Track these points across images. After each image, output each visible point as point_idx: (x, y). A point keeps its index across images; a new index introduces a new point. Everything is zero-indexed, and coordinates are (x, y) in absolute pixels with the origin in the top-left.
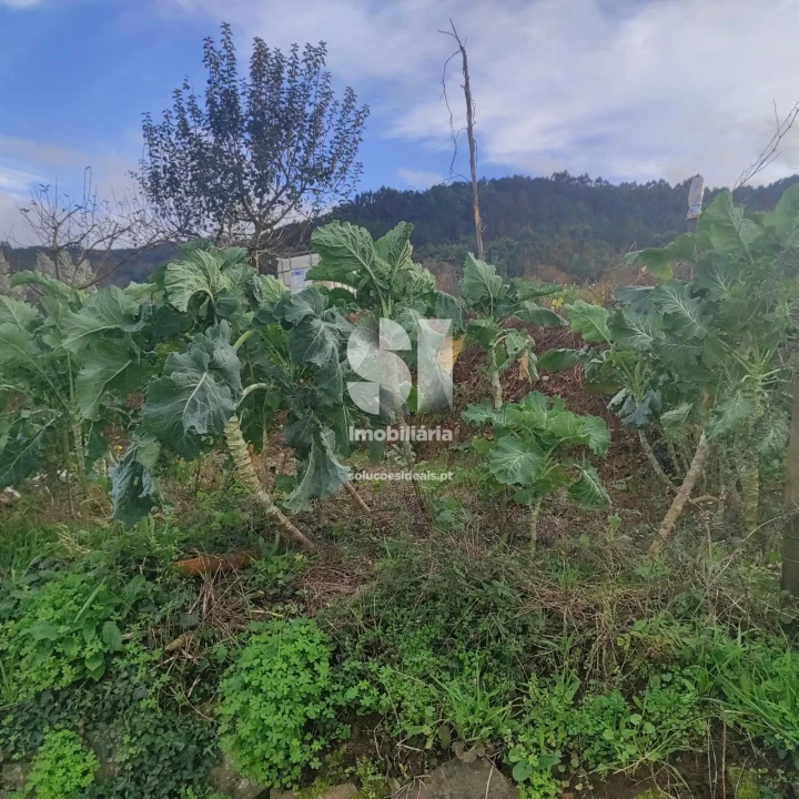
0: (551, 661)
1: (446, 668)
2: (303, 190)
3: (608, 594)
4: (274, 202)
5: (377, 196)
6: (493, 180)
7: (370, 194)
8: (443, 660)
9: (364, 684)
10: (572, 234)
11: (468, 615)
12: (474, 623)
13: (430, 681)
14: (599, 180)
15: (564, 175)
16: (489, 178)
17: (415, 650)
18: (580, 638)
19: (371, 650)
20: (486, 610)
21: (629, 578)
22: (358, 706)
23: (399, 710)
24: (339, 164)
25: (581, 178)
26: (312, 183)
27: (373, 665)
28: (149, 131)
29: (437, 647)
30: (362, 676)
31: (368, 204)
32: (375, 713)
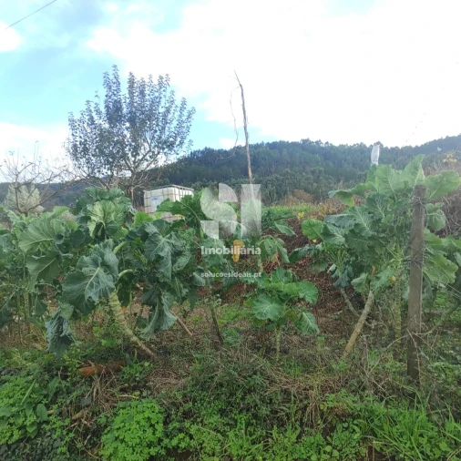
0: (285, 418)
1: (228, 424)
2: (159, 153)
3: (316, 380)
4: (142, 160)
5: (202, 152)
6: (268, 143)
7: (199, 151)
8: (226, 420)
9: (181, 436)
10: (313, 172)
11: (239, 394)
12: (243, 399)
13: (219, 432)
14: (327, 143)
15: (308, 140)
16: (265, 142)
17: (210, 415)
18: (301, 405)
19: (187, 415)
20: (250, 391)
21: (330, 370)
22: (178, 447)
23: (201, 448)
24: (179, 139)
25: (317, 142)
26: (164, 149)
27: (187, 424)
28: (72, 122)
29: (222, 412)
30: (181, 430)
31: (198, 157)
32: (188, 451)
